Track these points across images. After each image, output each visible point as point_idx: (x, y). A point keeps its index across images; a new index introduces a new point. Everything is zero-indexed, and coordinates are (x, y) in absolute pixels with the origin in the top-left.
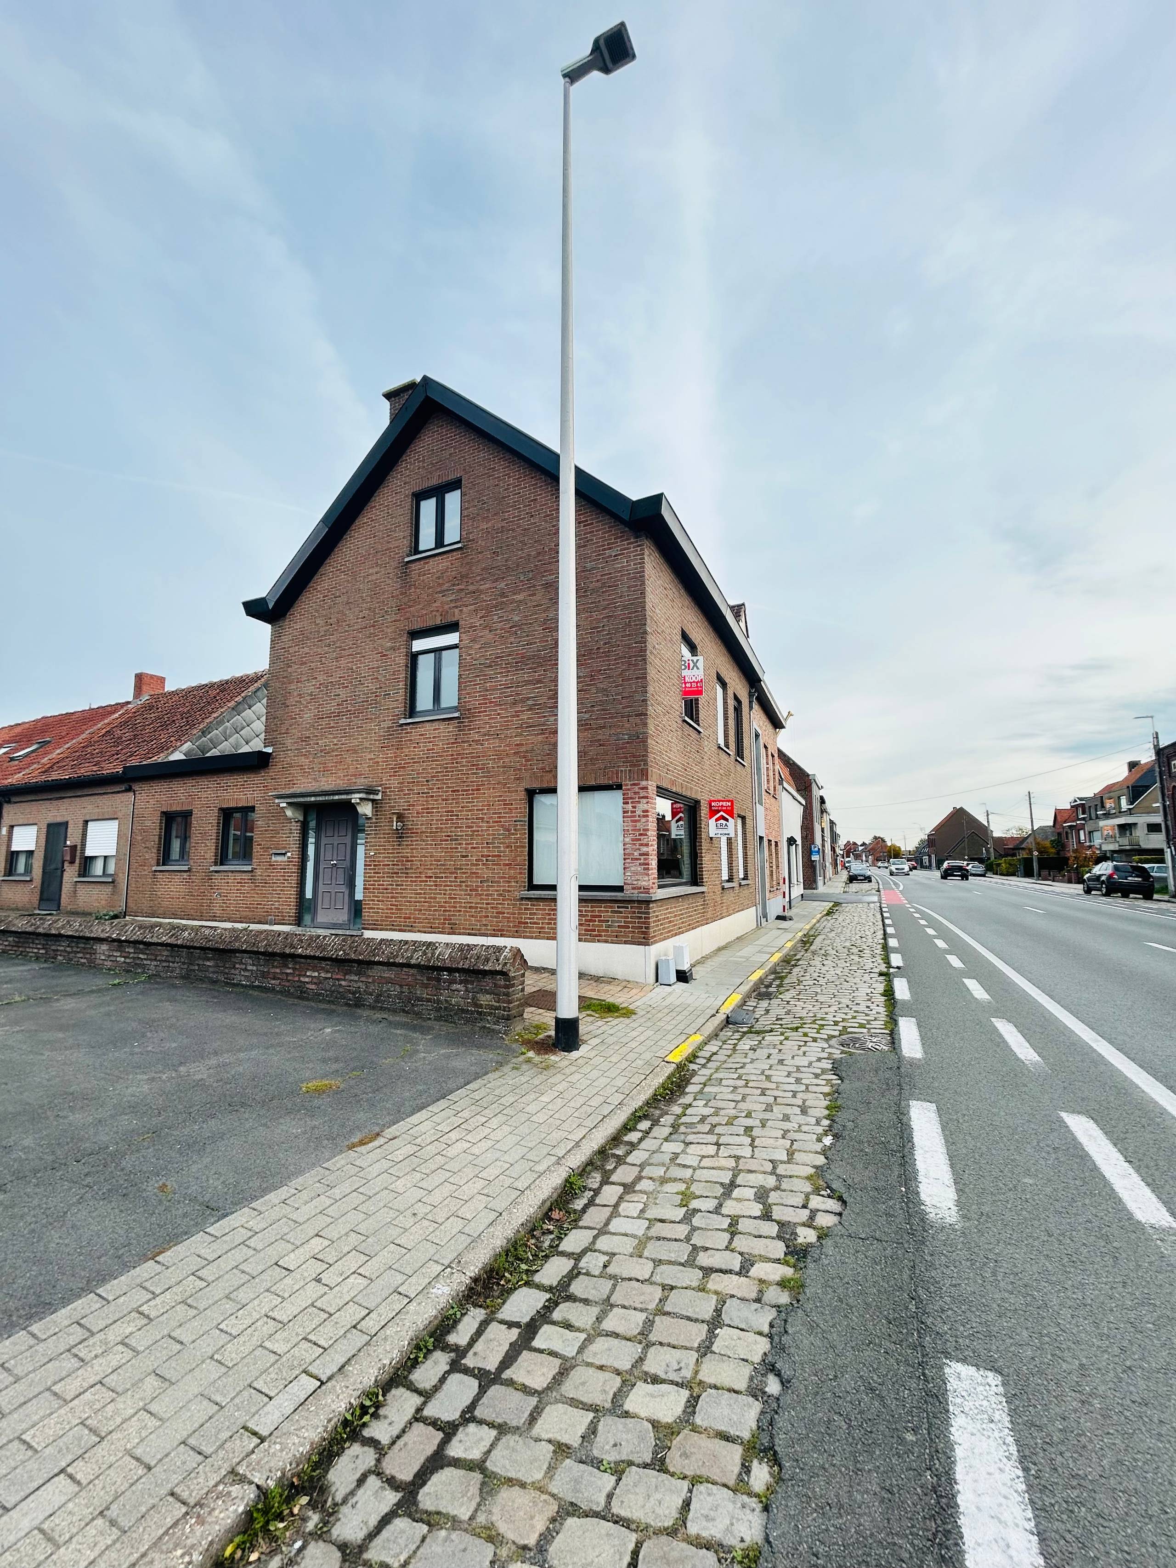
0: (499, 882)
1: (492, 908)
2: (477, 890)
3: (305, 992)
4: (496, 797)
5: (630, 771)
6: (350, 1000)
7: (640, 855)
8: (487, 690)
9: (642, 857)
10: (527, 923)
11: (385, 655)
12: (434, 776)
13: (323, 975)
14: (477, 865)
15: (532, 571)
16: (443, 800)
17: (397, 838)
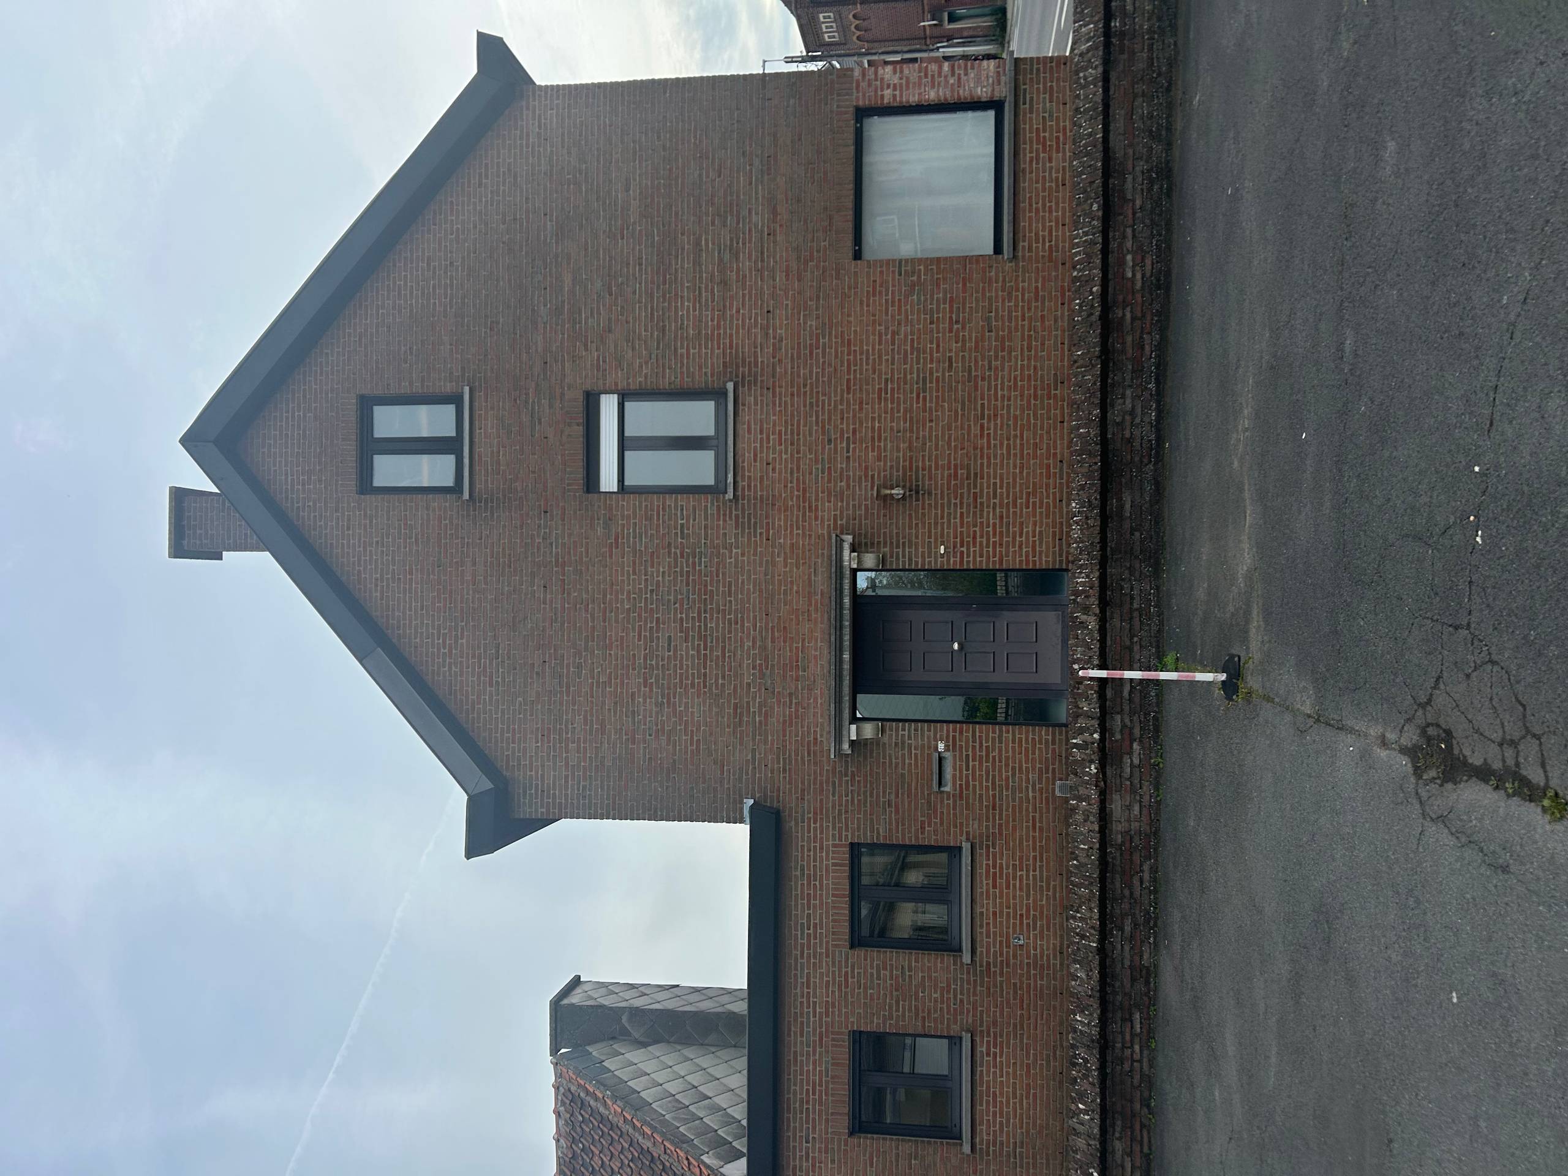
0: (990, 298)
1: (1029, 309)
2: (1003, 337)
3: (1158, 280)
4: (862, 309)
5: (839, 95)
6: (1161, 188)
7: (953, 74)
8: (700, 333)
9: (957, 72)
10: (1050, 246)
11: (617, 539)
12: (823, 427)
13: (1129, 244)
14: (964, 341)
15: (533, 260)
16: (861, 409)
17: (917, 500)
